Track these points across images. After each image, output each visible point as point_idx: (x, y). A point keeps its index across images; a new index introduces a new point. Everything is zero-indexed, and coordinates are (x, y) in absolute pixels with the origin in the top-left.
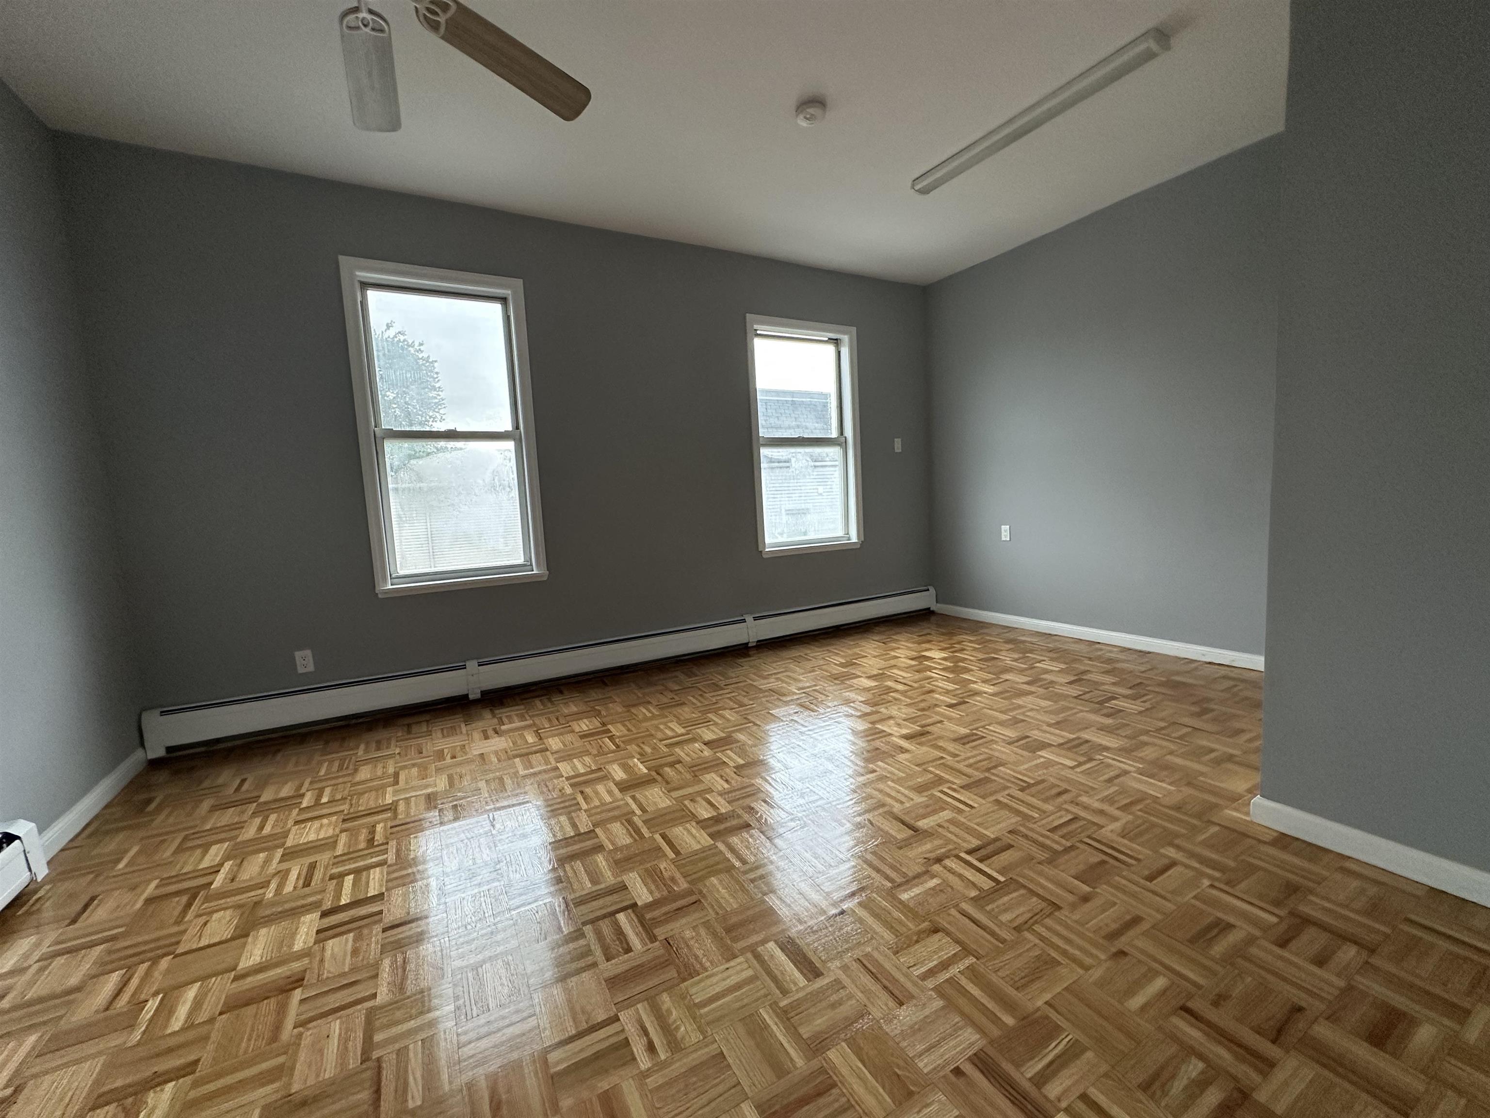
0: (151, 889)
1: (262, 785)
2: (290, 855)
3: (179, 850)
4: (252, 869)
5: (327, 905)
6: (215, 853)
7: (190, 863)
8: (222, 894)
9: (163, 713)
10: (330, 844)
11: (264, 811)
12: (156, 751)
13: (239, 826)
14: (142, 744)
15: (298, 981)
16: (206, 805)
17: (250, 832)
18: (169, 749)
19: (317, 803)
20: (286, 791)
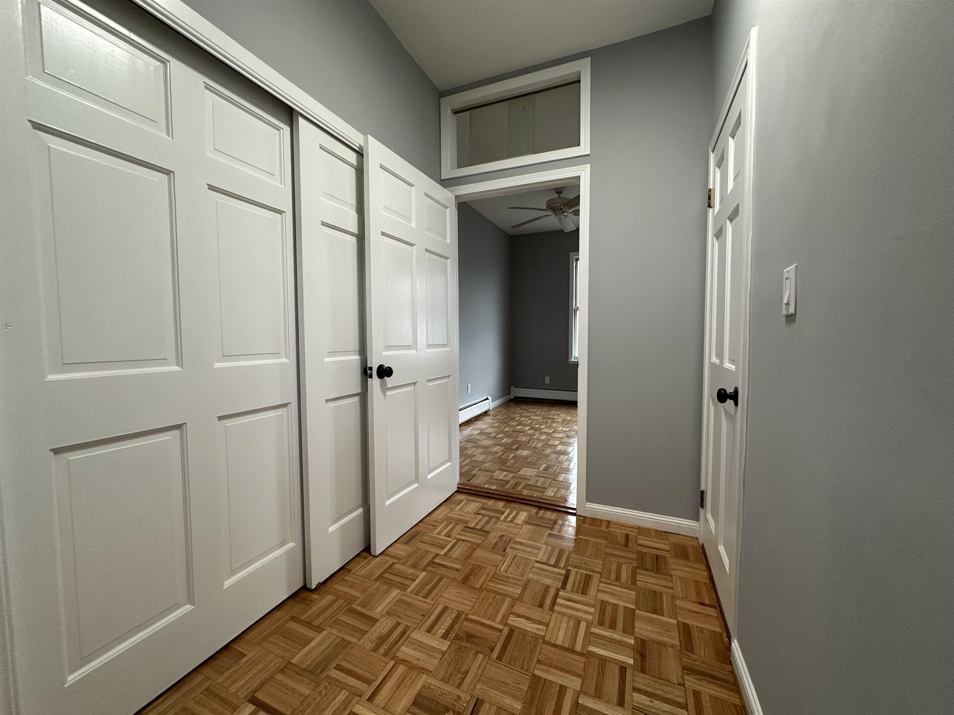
0: (506, 417)
1: (530, 408)
2: (530, 419)
3: (512, 413)
4: (523, 419)
5: (533, 426)
6: (517, 416)
7: (513, 415)
8: (516, 420)
9: (515, 387)
10: (539, 420)
11: (528, 412)
12: (512, 397)
13: (523, 413)
14: (510, 394)
15: (523, 432)
16: (519, 409)
17: (525, 414)
18: (515, 397)
19: (540, 414)
20: (535, 410)
